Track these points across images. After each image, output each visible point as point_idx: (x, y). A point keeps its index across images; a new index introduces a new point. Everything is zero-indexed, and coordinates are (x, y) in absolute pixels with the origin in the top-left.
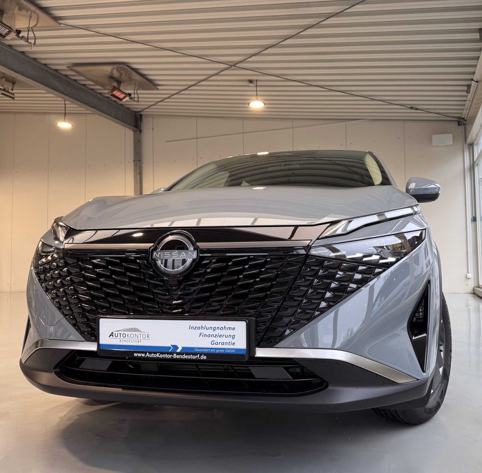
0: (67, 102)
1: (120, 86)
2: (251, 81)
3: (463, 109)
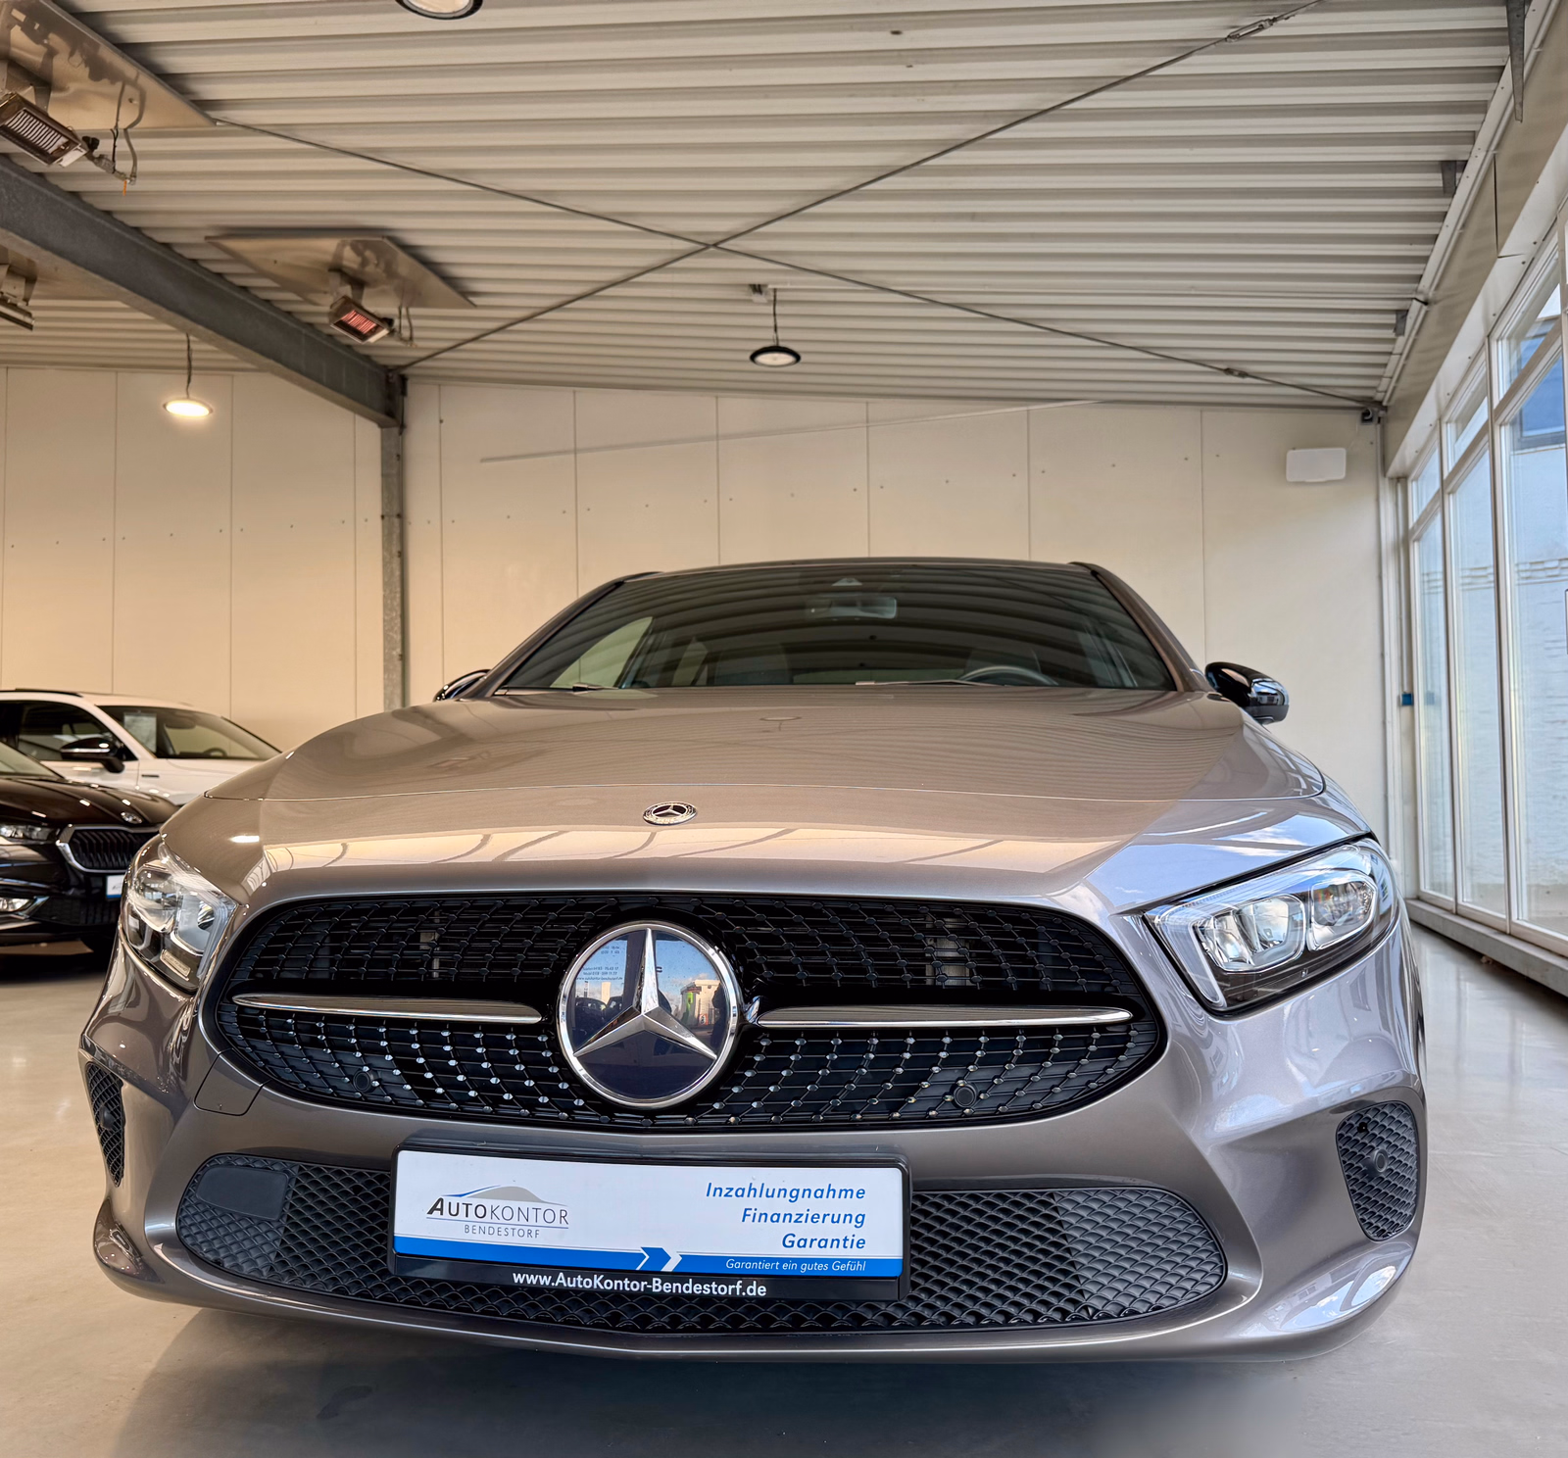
1: (360, 297)
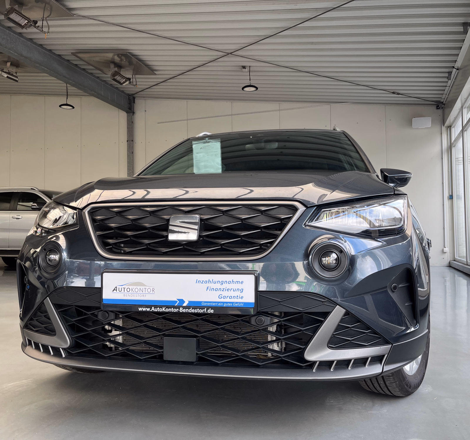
0: (68, 85)
2: (244, 67)
3: (443, 94)
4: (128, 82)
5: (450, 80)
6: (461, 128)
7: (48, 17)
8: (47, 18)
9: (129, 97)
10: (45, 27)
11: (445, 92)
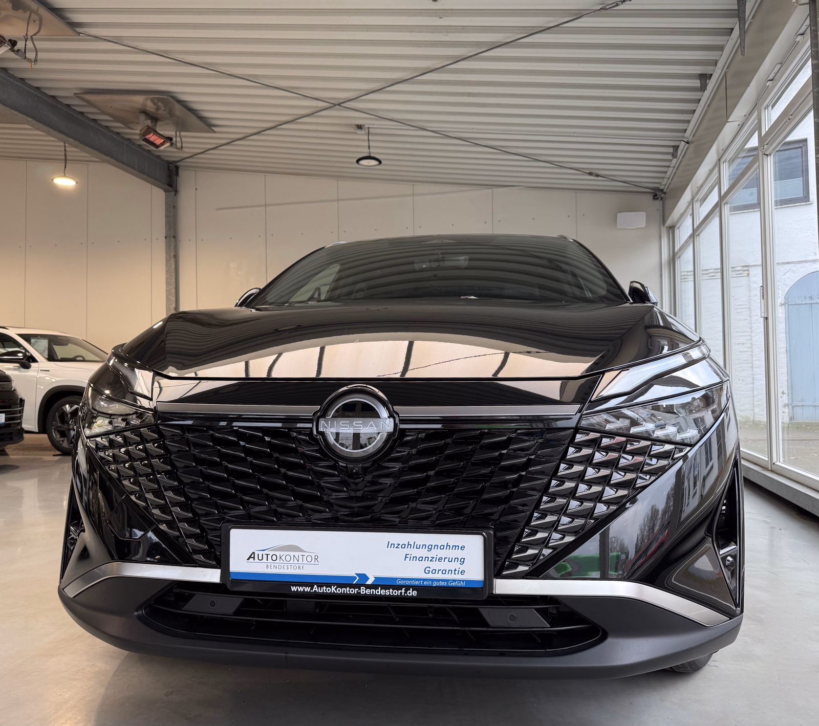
4: (168, 144)
5: (676, 157)
6: (691, 231)
7: (35, 35)
8: (33, 37)
9: (169, 167)
10: (31, 50)
11: (668, 175)
